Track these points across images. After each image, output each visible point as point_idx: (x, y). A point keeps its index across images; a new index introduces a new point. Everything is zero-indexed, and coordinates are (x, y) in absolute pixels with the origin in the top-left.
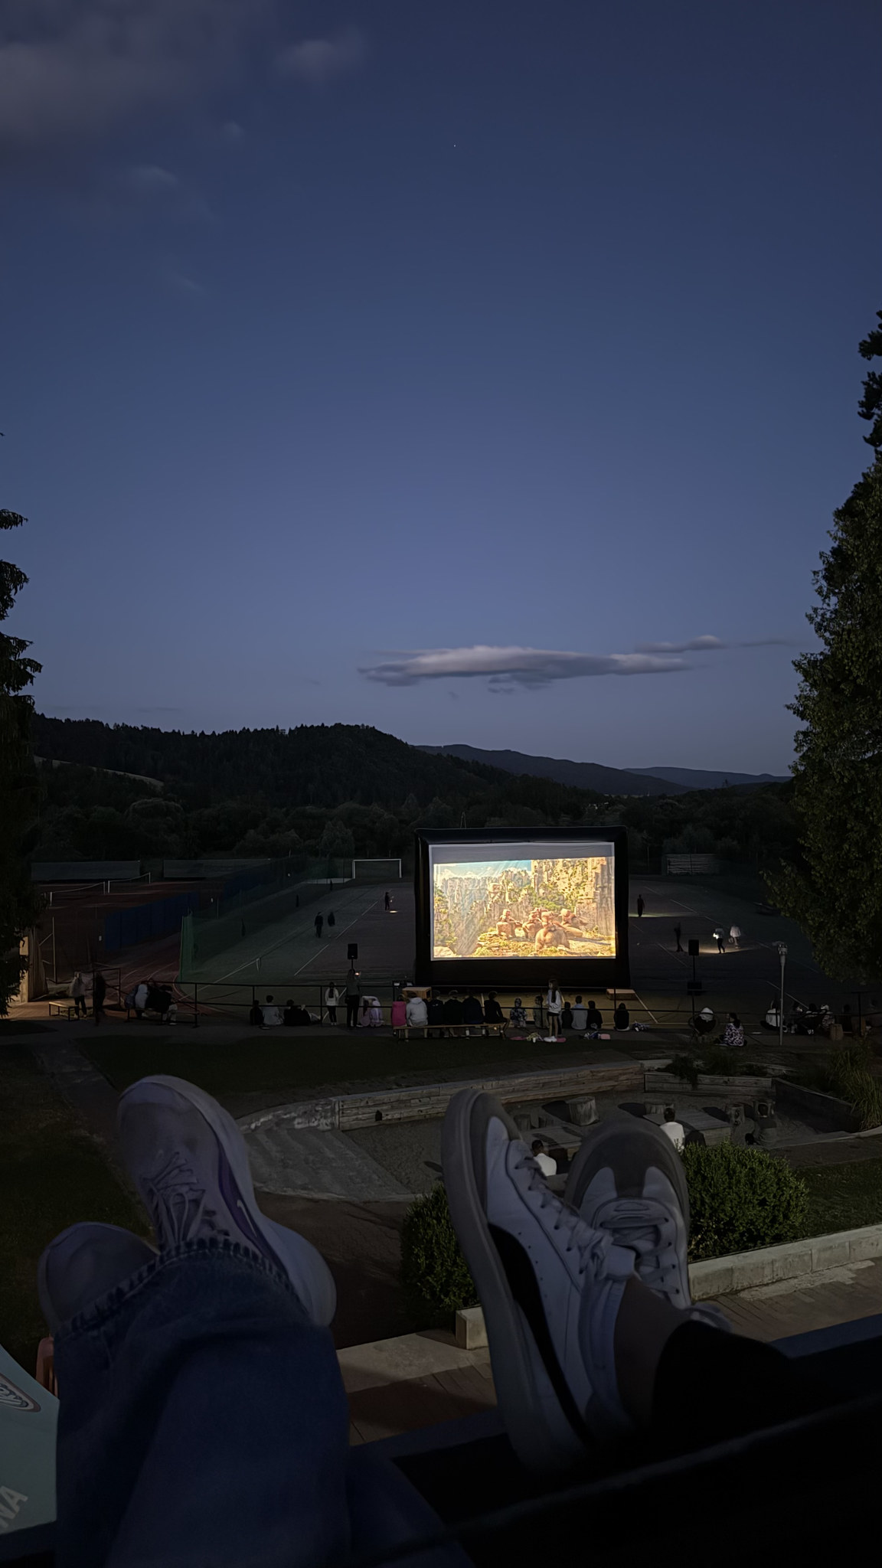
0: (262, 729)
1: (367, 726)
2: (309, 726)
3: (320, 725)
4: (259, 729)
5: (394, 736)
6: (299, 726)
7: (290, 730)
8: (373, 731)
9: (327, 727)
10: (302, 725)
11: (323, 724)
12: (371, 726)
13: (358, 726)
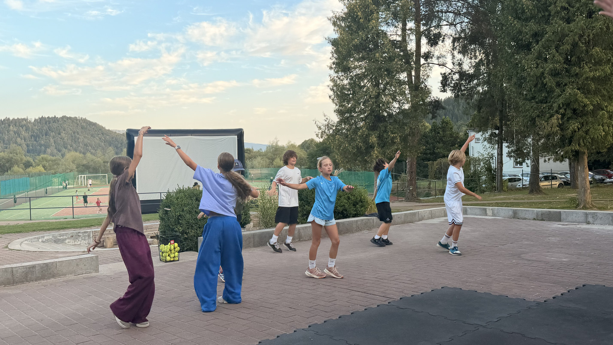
0: (18, 118)
1: (81, 118)
2: (46, 117)
3: (53, 116)
4: (16, 118)
5: (98, 123)
6: (41, 117)
7: (35, 120)
8: (85, 120)
9: (57, 118)
10: (42, 116)
11: (55, 116)
12: (84, 117)
13: (76, 117)
